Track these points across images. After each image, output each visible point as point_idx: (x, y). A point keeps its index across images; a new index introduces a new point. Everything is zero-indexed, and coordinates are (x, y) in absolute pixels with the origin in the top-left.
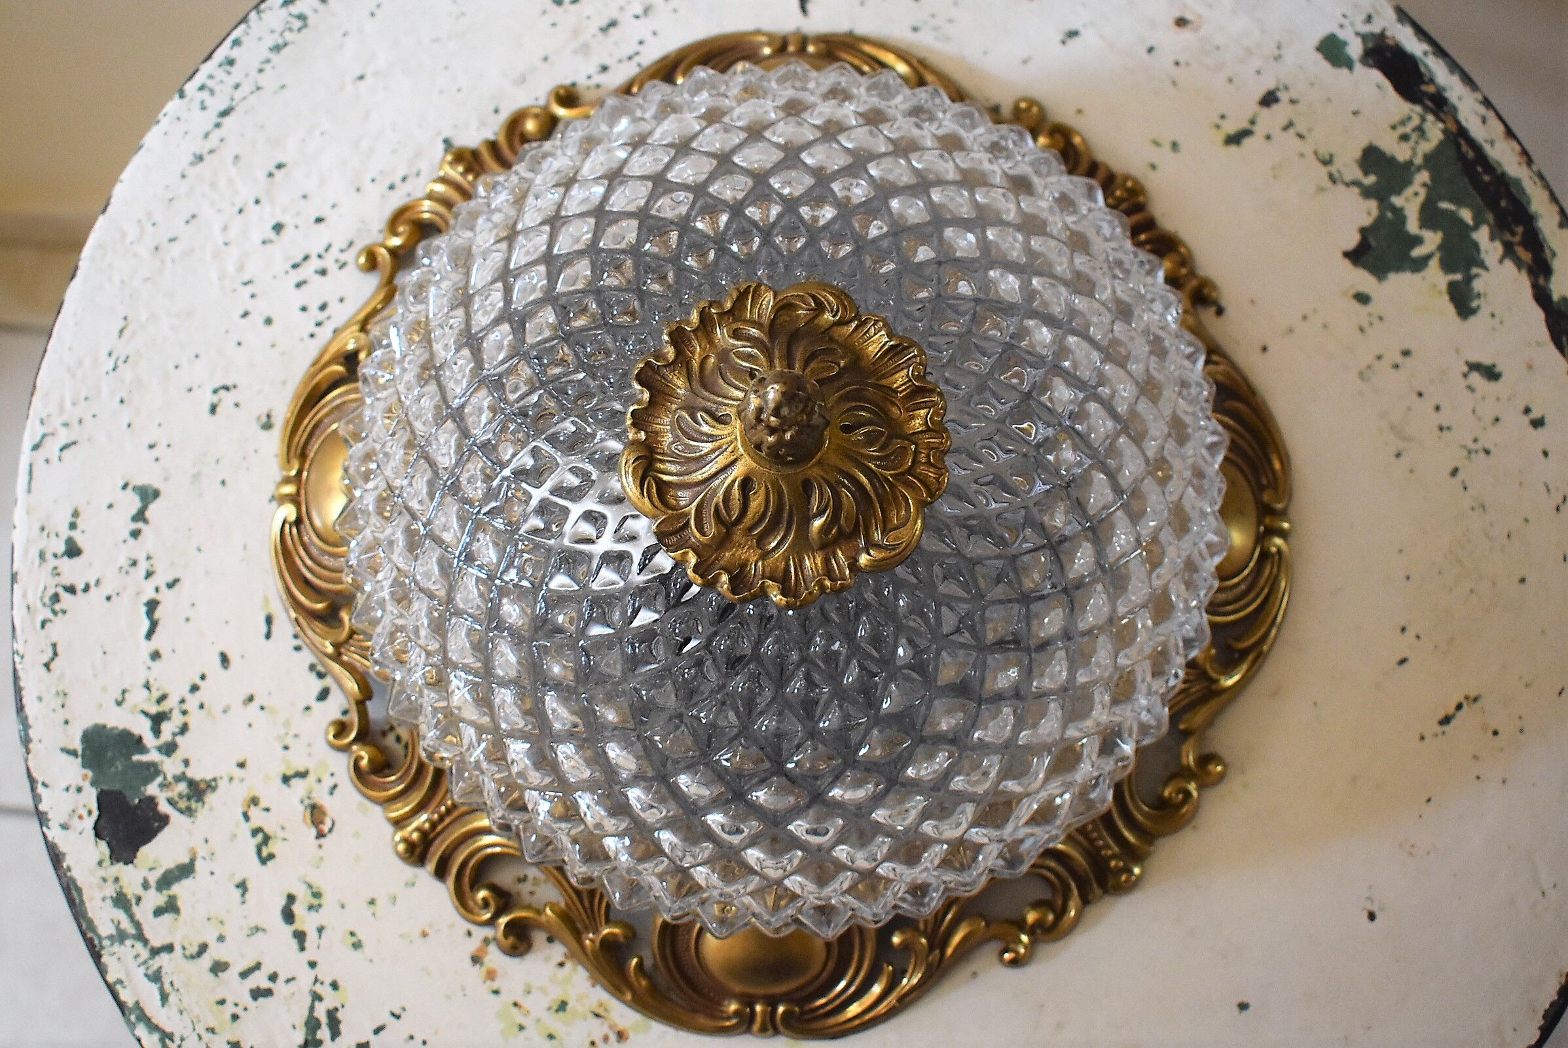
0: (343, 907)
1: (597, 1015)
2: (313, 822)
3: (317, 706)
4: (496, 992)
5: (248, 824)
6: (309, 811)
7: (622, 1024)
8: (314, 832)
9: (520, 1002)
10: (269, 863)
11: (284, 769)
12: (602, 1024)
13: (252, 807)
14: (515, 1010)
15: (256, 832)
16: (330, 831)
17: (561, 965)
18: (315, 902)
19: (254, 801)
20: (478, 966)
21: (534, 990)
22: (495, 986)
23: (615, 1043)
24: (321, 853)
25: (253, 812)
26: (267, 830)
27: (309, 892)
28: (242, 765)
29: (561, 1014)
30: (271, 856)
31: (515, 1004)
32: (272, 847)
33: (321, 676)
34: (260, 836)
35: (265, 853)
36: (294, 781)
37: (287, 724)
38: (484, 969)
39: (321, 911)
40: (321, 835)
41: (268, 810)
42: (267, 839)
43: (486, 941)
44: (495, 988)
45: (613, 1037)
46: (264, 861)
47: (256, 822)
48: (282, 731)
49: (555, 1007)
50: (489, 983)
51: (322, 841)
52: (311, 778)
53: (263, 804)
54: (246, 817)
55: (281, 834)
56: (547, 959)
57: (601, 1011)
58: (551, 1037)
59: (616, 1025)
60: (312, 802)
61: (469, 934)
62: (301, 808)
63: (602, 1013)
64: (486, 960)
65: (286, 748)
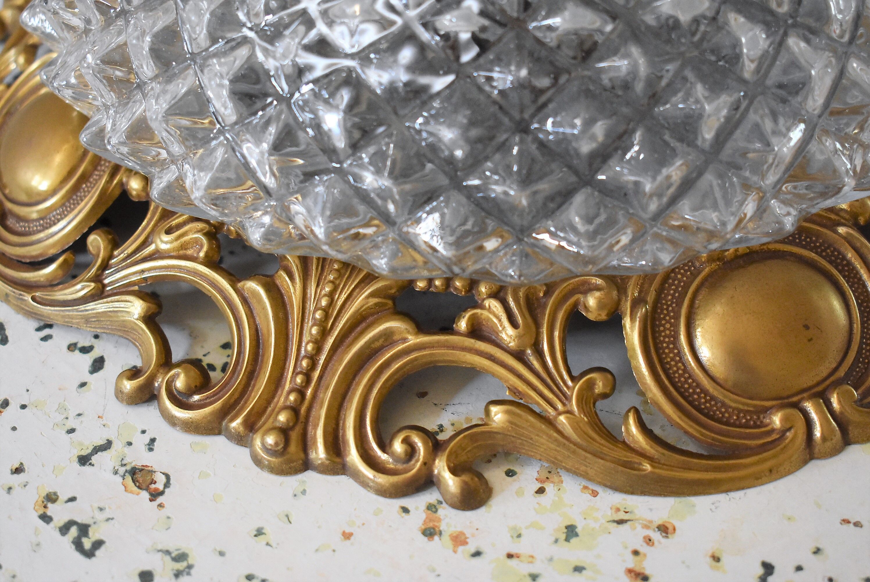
0: (222, 554)
1: (621, 522)
2: (139, 487)
3: (94, 379)
4: (477, 554)
5: (52, 524)
6: (129, 478)
7: (659, 518)
8: (145, 495)
9: (513, 551)
10: (98, 553)
11: (77, 452)
12: (634, 528)
13: (50, 505)
14: (513, 562)
15: (64, 529)
16: (167, 484)
17: (541, 491)
18: (181, 565)
19: (51, 498)
20: (436, 538)
21: (523, 532)
22: (472, 548)
23: (663, 540)
24: (164, 512)
25: (52, 509)
26: (80, 519)
27: (168, 558)
28: (18, 470)
29: (574, 540)
30: (98, 544)
31: (510, 556)
32: (94, 535)
33: (85, 350)
34: (74, 531)
35: (87, 544)
36: (94, 459)
37: (62, 408)
38: (446, 537)
39: (193, 571)
40: (155, 495)
41: (72, 499)
42: (84, 529)
43: (432, 508)
44: (473, 550)
45: (656, 536)
46: (89, 554)
47: (60, 519)
48: (60, 418)
49: (564, 536)
50: (461, 549)
51: (160, 500)
52: (118, 446)
53: (63, 496)
54: (46, 518)
55: (100, 516)
56: (520, 493)
57: (622, 516)
58: (578, 569)
59: (651, 522)
60: (128, 468)
61: (405, 510)
62: (118, 479)
63: (626, 517)
64: (443, 527)
65: (71, 431)
